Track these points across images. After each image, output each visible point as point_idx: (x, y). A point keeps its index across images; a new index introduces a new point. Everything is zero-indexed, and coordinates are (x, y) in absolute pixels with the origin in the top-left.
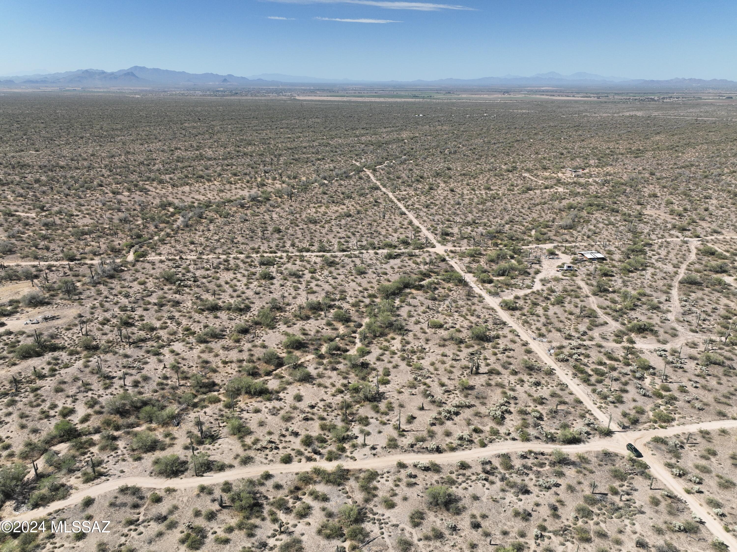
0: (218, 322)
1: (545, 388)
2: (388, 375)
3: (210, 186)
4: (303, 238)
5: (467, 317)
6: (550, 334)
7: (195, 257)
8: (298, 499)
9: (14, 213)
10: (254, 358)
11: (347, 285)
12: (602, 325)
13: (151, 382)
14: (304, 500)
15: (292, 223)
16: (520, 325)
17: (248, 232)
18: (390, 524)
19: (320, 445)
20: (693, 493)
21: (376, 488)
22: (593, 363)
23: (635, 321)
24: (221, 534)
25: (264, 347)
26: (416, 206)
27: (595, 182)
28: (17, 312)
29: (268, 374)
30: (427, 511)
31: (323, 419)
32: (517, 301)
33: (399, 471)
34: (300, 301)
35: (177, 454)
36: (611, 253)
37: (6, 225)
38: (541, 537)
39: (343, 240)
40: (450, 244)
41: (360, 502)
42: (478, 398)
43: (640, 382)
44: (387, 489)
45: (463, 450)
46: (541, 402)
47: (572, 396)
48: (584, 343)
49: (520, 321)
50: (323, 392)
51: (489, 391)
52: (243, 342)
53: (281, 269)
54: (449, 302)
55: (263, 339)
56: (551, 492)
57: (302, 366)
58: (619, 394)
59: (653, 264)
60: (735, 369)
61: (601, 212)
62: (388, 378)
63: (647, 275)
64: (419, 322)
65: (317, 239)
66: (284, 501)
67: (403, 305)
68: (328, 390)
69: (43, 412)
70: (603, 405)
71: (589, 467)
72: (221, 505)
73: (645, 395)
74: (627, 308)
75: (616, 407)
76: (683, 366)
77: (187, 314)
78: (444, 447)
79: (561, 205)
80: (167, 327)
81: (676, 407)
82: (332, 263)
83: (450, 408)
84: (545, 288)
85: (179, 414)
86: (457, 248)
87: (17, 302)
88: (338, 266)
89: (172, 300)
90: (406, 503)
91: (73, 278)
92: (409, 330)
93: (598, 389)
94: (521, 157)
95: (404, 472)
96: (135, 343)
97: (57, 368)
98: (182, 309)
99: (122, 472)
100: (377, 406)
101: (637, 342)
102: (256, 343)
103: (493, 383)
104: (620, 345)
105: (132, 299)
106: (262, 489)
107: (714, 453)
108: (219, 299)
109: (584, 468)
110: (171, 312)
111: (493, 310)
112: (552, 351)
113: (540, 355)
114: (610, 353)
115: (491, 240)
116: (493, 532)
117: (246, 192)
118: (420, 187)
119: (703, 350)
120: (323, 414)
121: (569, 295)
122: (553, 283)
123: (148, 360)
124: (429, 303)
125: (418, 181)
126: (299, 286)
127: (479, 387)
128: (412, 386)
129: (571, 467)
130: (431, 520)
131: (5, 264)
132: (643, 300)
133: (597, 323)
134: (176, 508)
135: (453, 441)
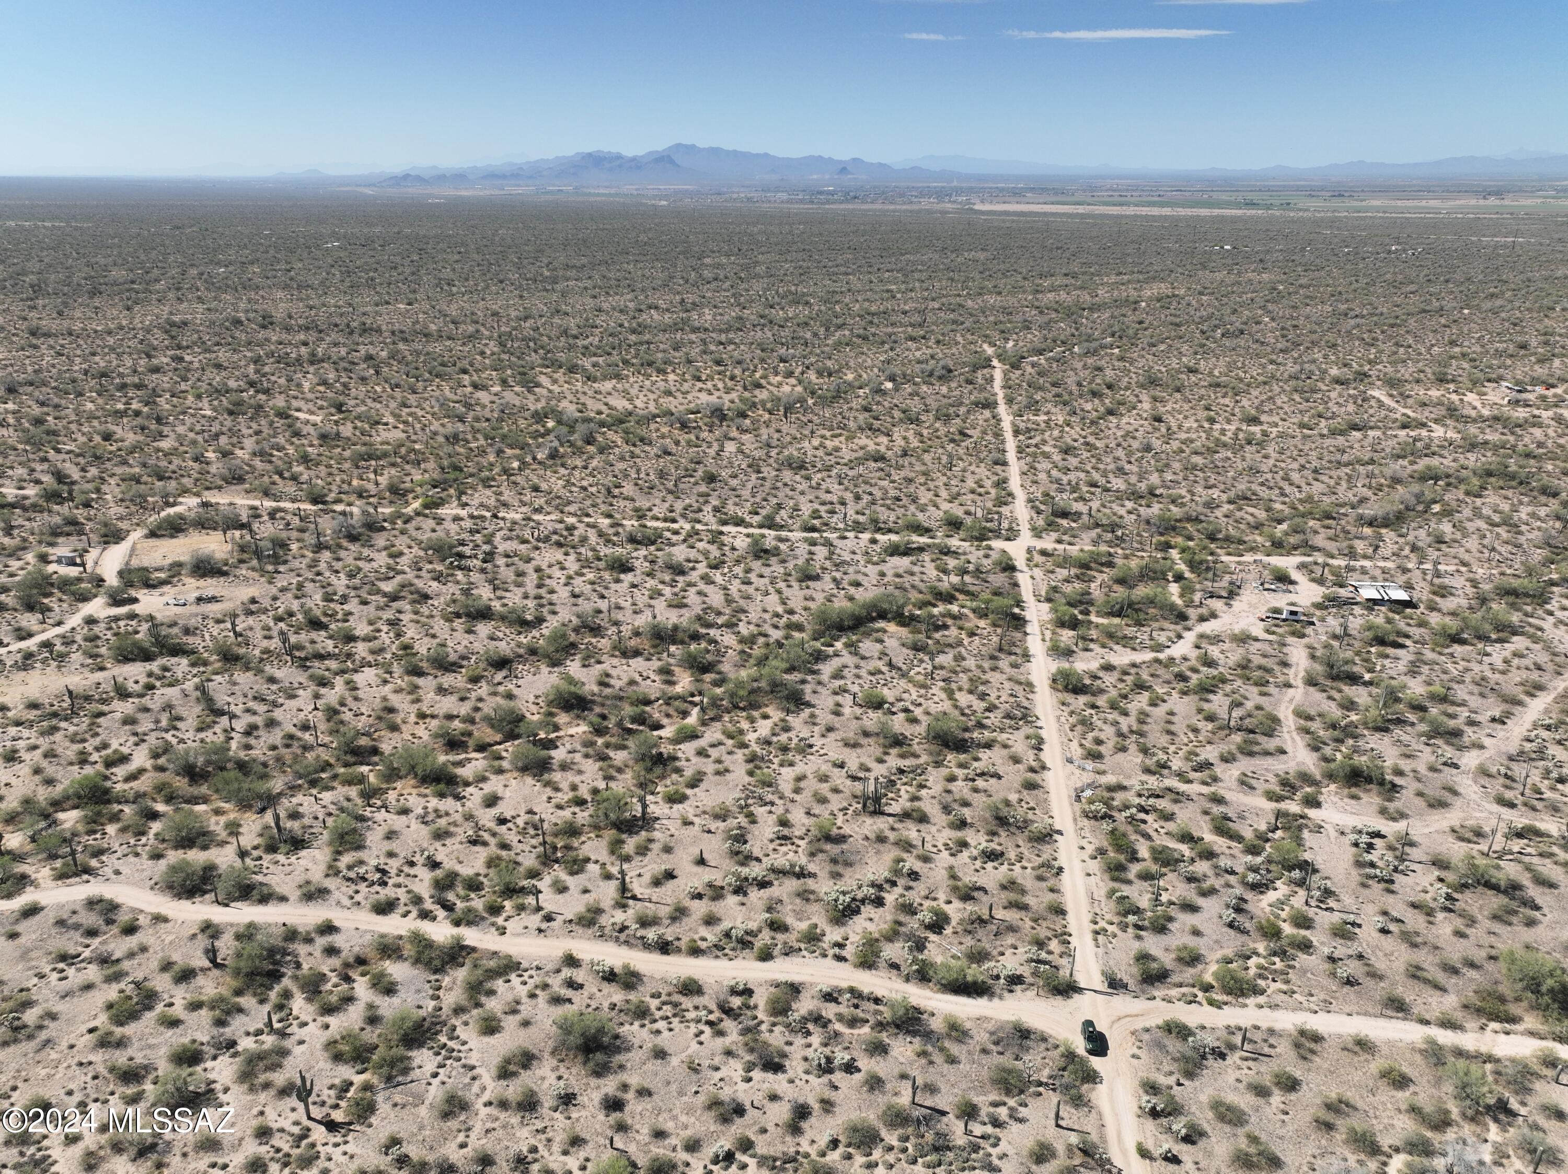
2: (693, 786)
4: (749, 497)
5: (958, 695)
9: (292, 413)
11: (759, 598)
13: (277, 730)
14: (355, 985)
15: (750, 466)
16: (1067, 727)
17: (652, 477)
18: (463, 1061)
19: (462, 892)
20: (1152, 1159)
21: (491, 993)
22: (1168, 833)
23: (1363, 759)
25: (510, 696)
26: (1047, 449)
27: (1559, 419)
28: (170, 583)
29: (481, 748)
30: (546, 1055)
31: (505, 846)
32: (1101, 674)
33: (558, 971)
34: (642, 621)
35: (218, 861)
36: (1443, 592)
37: (266, 431)
38: (724, 1159)
39: (828, 507)
40: (1054, 535)
41: (446, 1011)
42: (834, 861)
43: (1249, 895)
44: (510, 997)
45: (717, 957)
46: (967, 895)
47: (1051, 896)
48: (1183, 787)
49: (1073, 720)
50: (545, 798)
51: (872, 852)
52: (483, 683)
53: (659, 554)
54: (945, 659)
55: (520, 682)
56: (825, 1079)
57: (550, 744)
58: (1173, 911)
59: (1541, 629)
60: (1538, 908)
61: (1510, 493)
62: (689, 792)
63: (1498, 654)
64: (845, 691)
65: (775, 501)
66: (323, 977)
67: (844, 652)
68: (559, 795)
69: (82, 753)
70: (1111, 929)
71: (954, 1049)
72: (213, 961)
73: (1231, 925)
74: (1365, 724)
75: (1139, 938)
76: (1397, 877)
77: (423, 619)
78: (683, 944)
79: (1410, 468)
80: (376, 638)
81: (1293, 967)
82: (766, 551)
83: (755, 871)
84: (1193, 654)
85: (280, 794)
86: (1060, 547)
87: (180, 565)
88: (773, 560)
89: (418, 592)
90: (522, 1032)
91: (294, 534)
92: (809, 705)
93: (1126, 890)
94: (1402, 350)
95: (567, 972)
96: (306, 659)
97: (158, 684)
98: (424, 610)
99: (117, 873)
100: (623, 842)
101: (1324, 805)
102: (501, 689)
103: (892, 836)
104: (1274, 805)
105: (356, 581)
106: (302, 949)
107: (1291, 1085)
108: (500, 598)
109: (942, 1049)
110: (400, 612)
111: (1029, 686)
112: (1088, 793)
113: (1053, 797)
114: (1229, 819)
115: (1161, 534)
116: (637, 1127)
117: (713, 399)
118: (1088, 406)
119: (1486, 849)
120: (512, 838)
121: (1241, 676)
122: (1226, 646)
123: (301, 692)
124: (900, 656)
125: (1095, 394)
126: (667, 591)
127: (856, 841)
128: (722, 815)
129: (917, 1040)
130: (539, 1073)
131: (213, 501)
132: (1434, 711)
133: (1256, 748)
134: (144, 949)
135: (711, 935)
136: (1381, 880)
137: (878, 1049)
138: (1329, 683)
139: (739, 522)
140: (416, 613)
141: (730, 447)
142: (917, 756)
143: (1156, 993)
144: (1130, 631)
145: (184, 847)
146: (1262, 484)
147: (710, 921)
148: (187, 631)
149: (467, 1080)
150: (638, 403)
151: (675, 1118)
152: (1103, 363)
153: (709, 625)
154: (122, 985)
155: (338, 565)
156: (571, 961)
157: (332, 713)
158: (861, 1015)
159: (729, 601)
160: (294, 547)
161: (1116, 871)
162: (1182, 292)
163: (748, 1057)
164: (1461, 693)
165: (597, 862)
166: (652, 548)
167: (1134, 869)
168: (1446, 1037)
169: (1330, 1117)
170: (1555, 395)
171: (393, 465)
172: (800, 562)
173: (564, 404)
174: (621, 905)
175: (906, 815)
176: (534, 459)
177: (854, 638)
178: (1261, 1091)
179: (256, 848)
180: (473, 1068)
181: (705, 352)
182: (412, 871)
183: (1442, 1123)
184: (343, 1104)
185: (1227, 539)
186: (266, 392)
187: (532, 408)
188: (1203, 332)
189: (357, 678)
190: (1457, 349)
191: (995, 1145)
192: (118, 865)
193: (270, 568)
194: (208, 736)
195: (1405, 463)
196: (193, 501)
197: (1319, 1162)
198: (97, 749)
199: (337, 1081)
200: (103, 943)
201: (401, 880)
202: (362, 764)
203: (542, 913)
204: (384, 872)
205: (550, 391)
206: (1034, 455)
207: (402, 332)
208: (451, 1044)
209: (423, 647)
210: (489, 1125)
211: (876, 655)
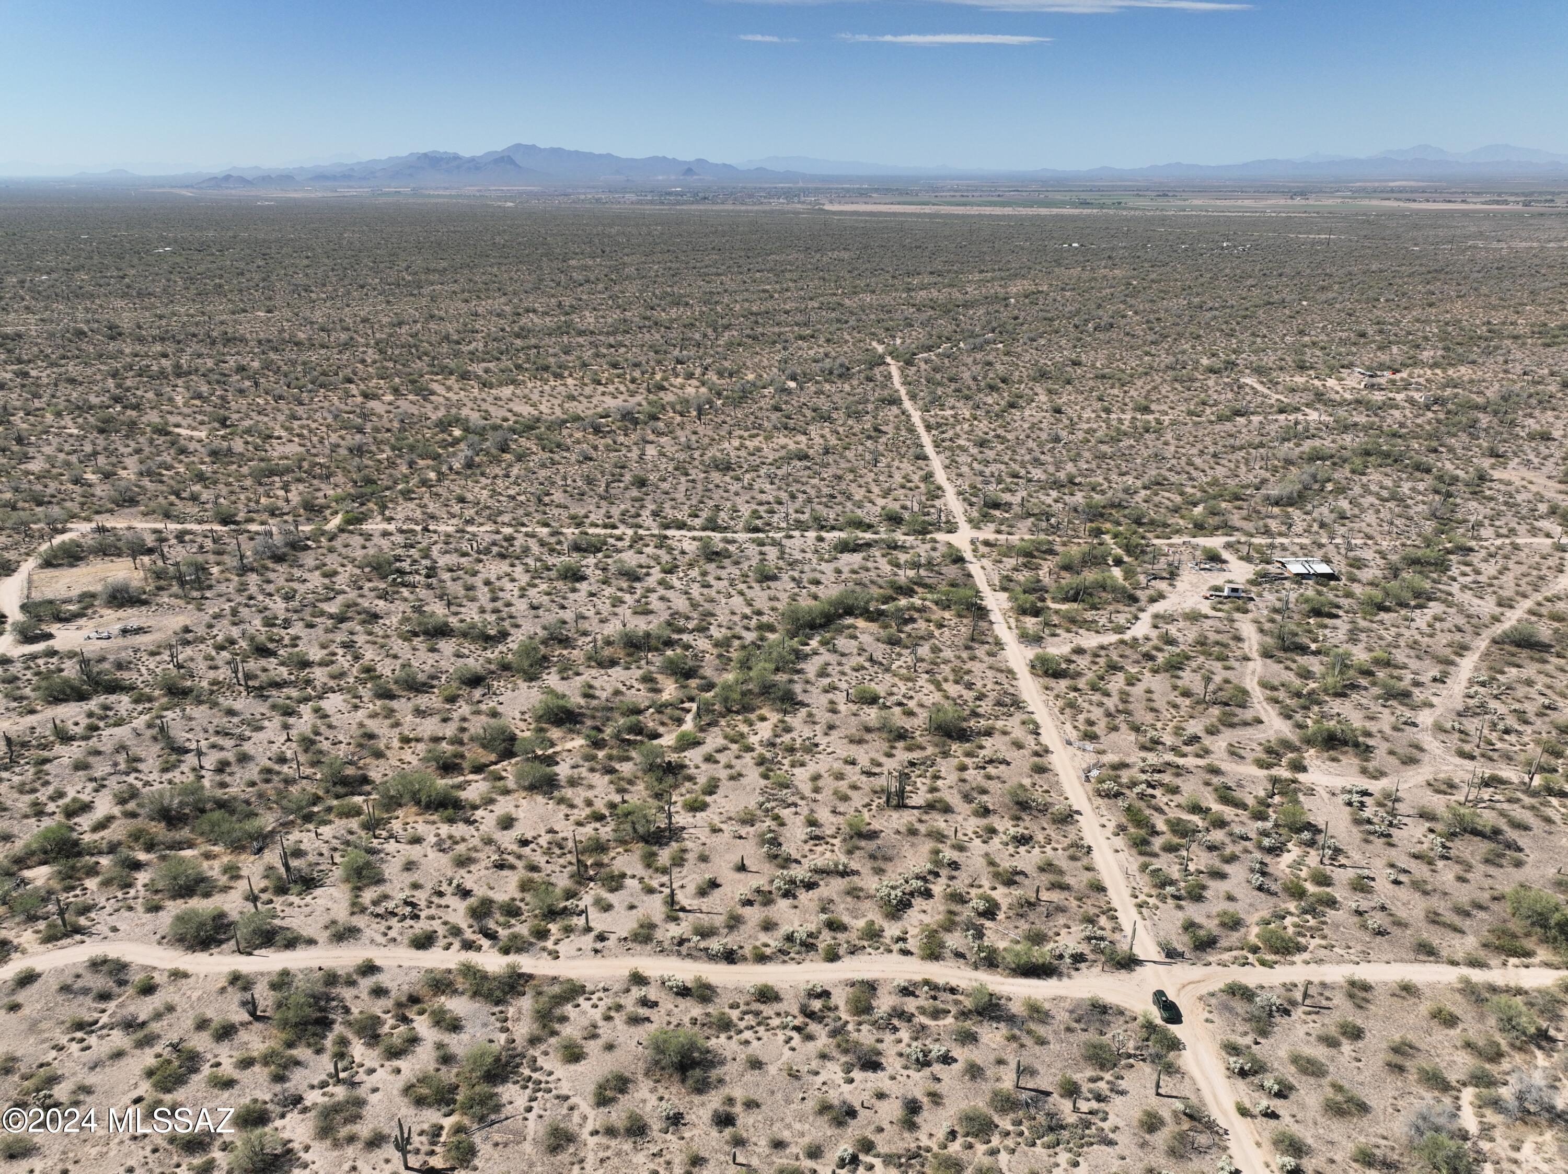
0: (431, 658)
1: (1037, 850)
2: (711, 793)
3: (554, 388)
4: (684, 500)
5: (945, 686)
6: (1114, 735)
7: (450, 529)
8: (405, 1020)
9: (171, 429)
10: (466, 737)
11: (724, 601)
12: (1246, 724)
13: (251, 765)
14: (415, 1025)
15: (676, 469)
16: (1056, 710)
17: (580, 484)
18: (554, 1092)
19: (502, 919)
20: (1253, 1116)
21: (564, 1019)
22: (1178, 806)
23: (1332, 723)
24: (228, 1069)
25: (494, 714)
26: (961, 442)
27: (1411, 401)
28: (84, 615)
29: (478, 769)
30: (640, 1077)
31: (534, 868)
32: (1074, 657)
33: (628, 991)
34: (612, 629)
35: (226, 908)
36: (1358, 563)
37: (147, 450)
38: (851, 1162)
39: (766, 507)
40: (992, 527)
41: (520, 1043)
42: (873, 857)
43: (1268, 859)
44: (586, 1022)
45: (784, 962)
46: (1010, 879)
47: (1089, 875)
48: (1181, 761)
49: (1060, 703)
50: (561, 815)
51: (907, 846)
52: (461, 702)
53: (610, 561)
54: (924, 651)
55: (501, 699)
56: (927, 1071)
57: (551, 761)
58: (1204, 879)
59: (1450, 594)
60: (1520, 850)
61: (1388, 470)
62: (708, 799)
63: (1422, 619)
64: (835, 688)
65: (711, 503)
66: (376, 1021)
67: (822, 650)
68: (576, 811)
69: (35, 804)
70: (1152, 901)
71: (1041, 1030)
72: (253, 1014)
73: (1260, 888)
74: (1326, 691)
75: (1180, 907)
76: (1393, 831)
77: (380, 640)
78: (747, 951)
79: (1298, 450)
80: (332, 662)
81: (1324, 923)
82: (717, 553)
83: (799, 872)
84: (1154, 634)
85: (273, 832)
86: (1002, 537)
87: (93, 596)
88: (727, 562)
89: (366, 611)
90: (608, 1056)
91: (212, 558)
92: (803, 704)
93: (1156, 864)
94: (1259, 340)
95: (637, 992)
96: (261, 688)
97: (102, 724)
98: (377, 629)
99: (115, 929)
100: (654, 854)
101: (1310, 770)
102: (483, 707)
103: (922, 828)
104: (1265, 772)
105: (295, 604)
106: (347, 993)
107: (1356, 1034)
108: (456, 614)
109: (1029, 1032)
110: (352, 633)
111: (1010, 673)
112: (1095, 773)
113: (1063, 778)
114: (1229, 788)
115: (1091, 521)
116: (754, 1139)
117: (619, 402)
118: (990, 400)
119: (1462, 799)
120: (539, 859)
121: (1203, 653)
122: (1181, 624)
123: (266, 723)
124: (879, 651)
125: (992, 388)
126: (627, 597)
127: (889, 834)
128: (749, 820)
129: (1002, 1025)
130: (638, 1095)
131: (108, 525)
132: (1381, 674)
133: (1236, 720)
134: (170, 1009)
135: (773, 941)
136: (1382, 835)
137: (969, 1038)
138: (1281, 654)
139: (682, 526)
140: (370, 633)
141: (651, 451)
142: (923, 748)
143: (1211, 959)
144: (1089, 615)
145: (182, 897)
146: (1170, 470)
147: (768, 926)
148: (120, 666)
149: (565, 1111)
150: (543, 408)
151: (789, 1126)
152: (990, 358)
153: (681, 631)
154: (158, 1049)
155: (270, 588)
156: (638, 979)
157: (307, 743)
158: (942, 1006)
159: (694, 605)
160: (215, 570)
161: (1141, 845)
162: (1045, 288)
163: (844, 1059)
164: (1400, 656)
165: (634, 877)
166: (600, 555)
167: (1157, 843)
168: (1477, 976)
169: (1398, 1059)
170: (1402, 379)
171: (299, 480)
172: (754, 562)
173: (465, 412)
174: (672, 918)
175: (930, 807)
176: (451, 469)
177: (828, 635)
178: (1331, 1042)
179: (264, 890)
180: (567, 1098)
181: (597, 355)
182: (443, 901)
183: (1497, 1056)
184: (438, 1149)
185: (1152, 522)
186: (136, 407)
187: (434, 417)
188: (1076, 327)
189: (324, 704)
190: (1306, 339)
191: (1104, 1119)
192: (113, 921)
193: (195, 594)
194: (175, 775)
195: (1291, 445)
196: (86, 527)
197: (1400, 1103)
198: (52, 799)
199: (426, 1126)
200: (121, 1006)
201: (433, 911)
202: (353, 794)
203: (593, 934)
204: (413, 905)
205: (447, 399)
206: (951, 449)
207: (269, 341)
208: (535, 1076)
209: (386, 668)
210: (602, 1155)
211: (855, 651)
